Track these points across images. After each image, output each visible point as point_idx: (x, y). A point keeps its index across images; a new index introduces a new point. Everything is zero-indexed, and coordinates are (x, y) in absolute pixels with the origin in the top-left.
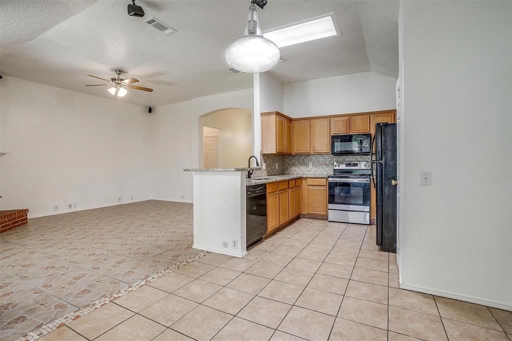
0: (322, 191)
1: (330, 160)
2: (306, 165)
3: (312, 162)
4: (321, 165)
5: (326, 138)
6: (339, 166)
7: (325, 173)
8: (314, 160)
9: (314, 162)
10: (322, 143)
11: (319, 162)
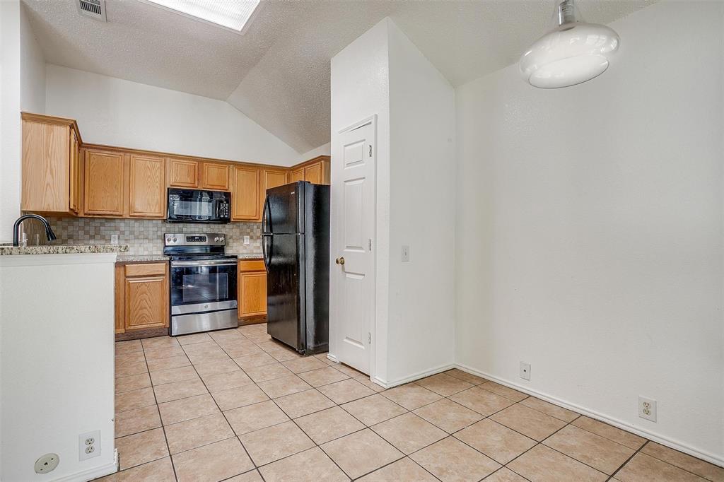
0: (158, 285)
1: (155, 229)
2: (103, 238)
3: (118, 233)
4: (137, 238)
5: (157, 191)
6: (175, 241)
7: (146, 253)
8: (123, 229)
9: (123, 233)
10: (149, 200)
11: (132, 233)
